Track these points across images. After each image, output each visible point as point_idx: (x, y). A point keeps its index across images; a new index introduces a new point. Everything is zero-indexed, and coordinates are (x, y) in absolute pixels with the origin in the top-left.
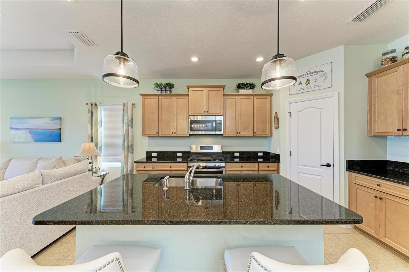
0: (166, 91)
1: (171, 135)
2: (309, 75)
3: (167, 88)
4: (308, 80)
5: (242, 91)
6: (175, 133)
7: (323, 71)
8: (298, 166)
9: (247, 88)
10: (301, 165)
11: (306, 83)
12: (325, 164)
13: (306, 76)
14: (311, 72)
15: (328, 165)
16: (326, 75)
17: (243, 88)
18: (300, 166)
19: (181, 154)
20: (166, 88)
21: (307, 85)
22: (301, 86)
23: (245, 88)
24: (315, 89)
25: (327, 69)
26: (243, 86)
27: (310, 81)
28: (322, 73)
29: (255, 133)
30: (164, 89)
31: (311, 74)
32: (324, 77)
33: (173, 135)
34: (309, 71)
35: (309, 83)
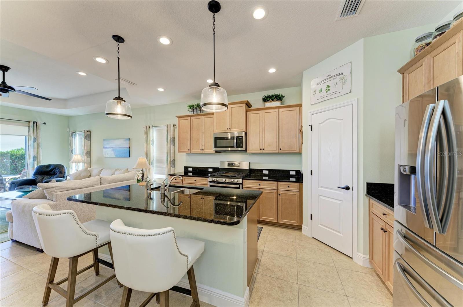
0: (197, 111)
1: (200, 152)
2: (329, 80)
3: (198, 108)
4: (328, 86)
5: (268, 104)
6: (203, 150)
7: (342, 74)
8: (318, 188)
9: (273, 100)
10: (322, 187)
11: (326, 90)
12: (344, 187)
13: (326, 81)
14: (330, 76)
15: (347, 188)
16: (345, 78)
17: (268, 101)
18: (320, 187)
19: (211, 170)
20: (196, 108)
21: (327, 91)
22: (322, 94)
23: (270, 100)
24: (334, 96)
25: (346, 71)
26: (268, 99)
27: (330, 87)
28: (342, 76)
29: (281, 149)
30: (195, 110)
31: (331, 79)
32: (343, 81)
33: (202, 152)
34: (329, 76)
35: (329, 90)
